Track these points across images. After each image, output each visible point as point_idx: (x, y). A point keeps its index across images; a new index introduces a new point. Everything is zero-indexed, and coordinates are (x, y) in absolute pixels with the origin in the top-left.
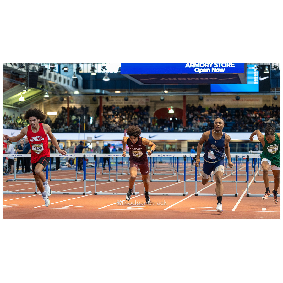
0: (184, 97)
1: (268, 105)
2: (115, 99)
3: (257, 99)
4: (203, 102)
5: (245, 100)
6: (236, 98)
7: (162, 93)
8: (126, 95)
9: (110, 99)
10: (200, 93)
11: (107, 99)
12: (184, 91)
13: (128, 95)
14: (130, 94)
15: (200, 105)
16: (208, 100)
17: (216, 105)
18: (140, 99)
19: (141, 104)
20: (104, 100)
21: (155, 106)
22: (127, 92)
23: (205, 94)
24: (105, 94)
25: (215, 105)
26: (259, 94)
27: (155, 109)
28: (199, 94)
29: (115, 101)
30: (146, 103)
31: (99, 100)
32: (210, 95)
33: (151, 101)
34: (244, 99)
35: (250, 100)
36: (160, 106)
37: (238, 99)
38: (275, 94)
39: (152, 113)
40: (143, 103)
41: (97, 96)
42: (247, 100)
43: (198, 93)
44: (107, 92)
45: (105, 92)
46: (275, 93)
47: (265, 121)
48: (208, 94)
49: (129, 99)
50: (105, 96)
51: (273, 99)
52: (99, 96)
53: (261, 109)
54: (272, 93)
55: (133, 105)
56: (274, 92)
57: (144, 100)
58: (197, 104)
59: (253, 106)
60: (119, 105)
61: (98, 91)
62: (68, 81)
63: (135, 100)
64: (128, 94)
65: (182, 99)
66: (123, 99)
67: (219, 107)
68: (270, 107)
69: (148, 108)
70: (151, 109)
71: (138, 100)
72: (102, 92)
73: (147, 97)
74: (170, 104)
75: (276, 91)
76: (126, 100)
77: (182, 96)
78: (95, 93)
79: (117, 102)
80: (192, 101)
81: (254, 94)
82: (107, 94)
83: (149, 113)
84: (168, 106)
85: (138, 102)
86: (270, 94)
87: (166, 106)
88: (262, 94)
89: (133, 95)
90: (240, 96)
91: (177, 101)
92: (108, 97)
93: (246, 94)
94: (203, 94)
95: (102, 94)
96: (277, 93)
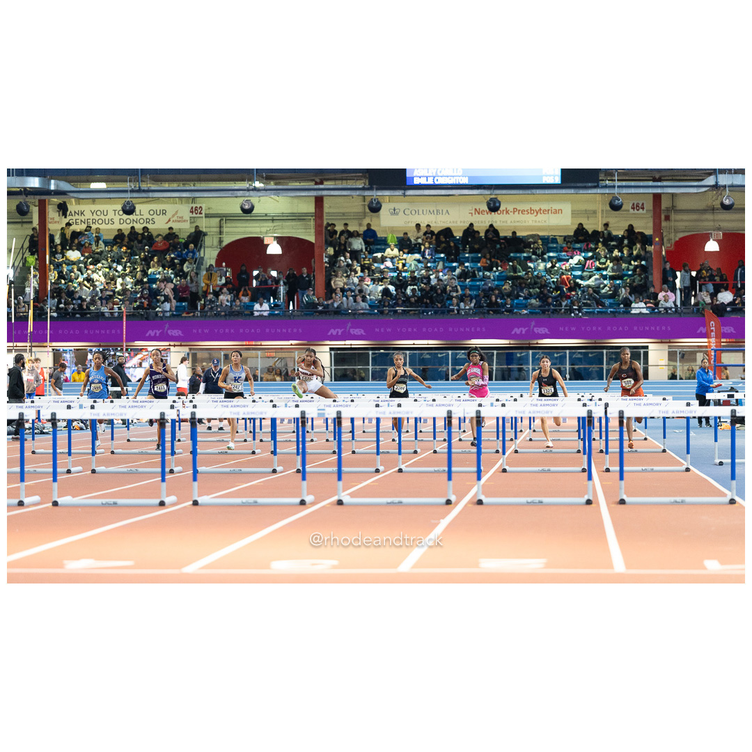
0: (319, 201)
1: (590, 227)
2: (87, 208)
3: (556, 206)
4: (378, 217)
5: (515, 210)
6: (488, 204)
7: (248, 190)
8: (129, 195)
9: (72, 207)
10: (371, 189)
11: (63, 209)
12: (316, 184)
13: (135, 195)
14: (140, 191)
15: (369, 225)
16: (394, 212)
17: (424, 229)
18: (170, 208)
19: (176, 226)
20: (52, 213)
21: (221, 233)
22: (130, 186)
23: (387, 193)
24: (58, 193)
25: (418, 226)
26: (564, 191)
27: (221, 241)
28: (367, 193)
29: (88, 215)
30: (192, 220)
31: (35, 211)
33: (207, 216)
34: (510, 208)
35: (531, 211)
36: (235, 232)
37: (494, 207)
38: (616, 191)
39: (210, 255)
40: (181, 220)
41: (30, 199)
42: (523, 212)
43: (363, 189)
44: (65, 186)
45: (57, 185)
46: (614, 187)
47: (582, 278)
48: (400, 192)
49: (138, 207)
50: (56, 200)
51: (609, 208)
52: (34, 200)
53: (565, 238)
54: (606, 187)
55: (150, 226)
56: (612, 184)
57: (184, 210)
58: (360, 225)
59: (540, 229)
60: (103, 227)
61: (34, 182)
63: (155, 212)
64: (132, 191)
65: (310, 208)
66: (119, 207)
67: (432, 233)
68: (596, 233)
69: (197, 237)
70: (208, 241)
71: (164, 212)
72: (49, 184)
73: (194, 200)
74: (270, 224)
75: (618, 180)
76: (129, 210)
77: (313, 199)
78: (25, 188)
79: (97, 218)
80: (344, 214)
81: (547, 191)
82: (63, 193)
83: (202, 255)
84: (264, 230)
85: (165, 218)
86: (599, 191)
87: (258, 230)
88: (572, 191)
89: (151, 195)
90: (499, 198)
91: (293, 214)
92: (65, 203)
93: (521, 192)
94: (380, 193)
95: (49, 193)
96: (619, 187)
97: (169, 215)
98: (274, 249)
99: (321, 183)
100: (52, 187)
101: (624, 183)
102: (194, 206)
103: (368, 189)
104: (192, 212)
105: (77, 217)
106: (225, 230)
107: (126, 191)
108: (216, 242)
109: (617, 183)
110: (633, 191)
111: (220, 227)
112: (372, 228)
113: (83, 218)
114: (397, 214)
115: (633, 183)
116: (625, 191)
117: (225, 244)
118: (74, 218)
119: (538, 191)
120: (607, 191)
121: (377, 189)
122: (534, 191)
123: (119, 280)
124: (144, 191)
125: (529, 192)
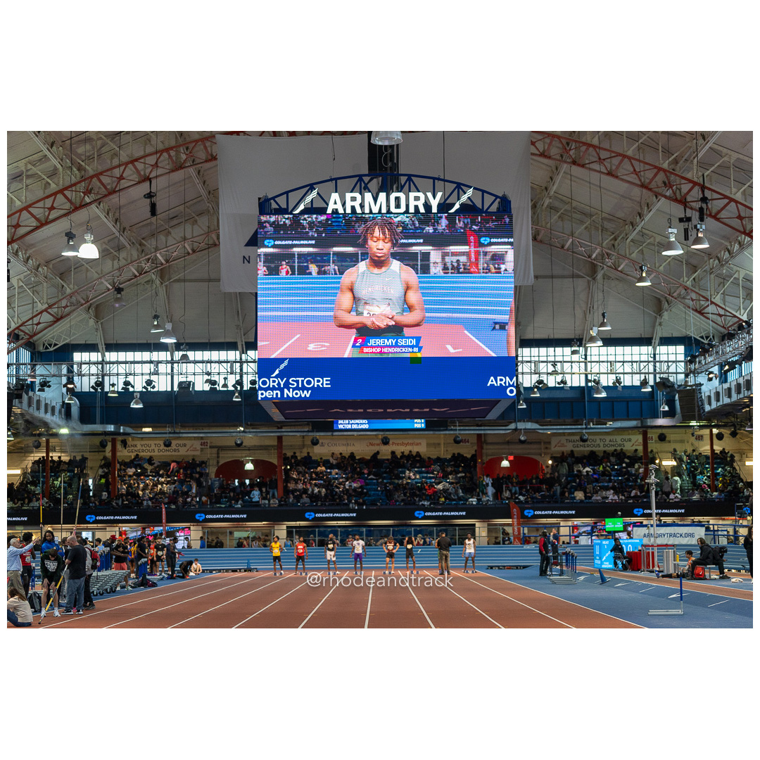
0: (280, 438)
2: (138, 443)
3: (418, 441)
6: (382, 440)
7: (239, 432)
8: (167, 435)
10: (312, 431)
11: (124, 443)
12: (278, 428)
13: (171, 435)
14: (174, 433)
15: (308, 453)
18: (189, 443)
21: (218, 457)
22: (168, 430)
23: (322, 434)
26: (426, 433)
27: (218, 462)
28: (310, 434)
29: (139, 447)
30: (202, 450)
32: (332, 435)
33: (211, 447)
35: (403, 444)
36: (227, 457)
37: (385, 442)
38: (458, 432)
39: (213, 471)
40: (195, 450)
42: (398, 444)
43: (308, 431)
44: (129, 430)
45: (123, 429)
46: (456, 430)
48: (330, 434)
50: (120, 438)
52: (109, 438)
54: (452, 430)
55: (175, 454)
56: (455, 428)
57: (197, 444)
58: (302, 452)
60: (148, 454)
61: (111, 428)
62: (53, 408)
63: (180, 445)
64: (170, 433)
66: (159, 442)
67: (344, 457)
70: (211, 462)
71: (185, 445)
72: (120, 429)
73: (202, 438)
74: (248, 452)
75: (459, 426)
76: (168, 444)
77: (276, 438)
78: (105, 432)
79: (145, 449)
80: (291, 446)
81: (417, 433)
82: (128, 434)
83: (207, 471)
84: (244, 455)
85: (186, 449)
86: (447, 432)
87: (240, 455)
88: (432, 432)
89: (181, 435)
90: (389, 437)
91: (261, 446)
92: (125, 440)
93: (401, 433)
94: (318, 434)
95: (119, 434)
96: (459, 430)
97: (188, 447)
98: (249, 466)
99: (281, 428)
100: (122, 431)
101: (462, 428)
102: (203, 441)
103: (311, 432)
104: (201, 445)
105: (132, 448)
106: (221, 455)
107: (166, 433)
108: (215, 462)
109: (458, 428)
110: (467, 432)
111: (218, 454)
112: (311, 454)
113: (136, 449)
114: (324, 446)
115: (467, 428)
116: (462, 432)
117: (220, 464)
118: (131, 449)
119: (411, 433)
120: (452, 432)
121: (317, 432)
122: (409, 432)
123: (160, 486)
124: (177, 433)
125: (406, 433)
